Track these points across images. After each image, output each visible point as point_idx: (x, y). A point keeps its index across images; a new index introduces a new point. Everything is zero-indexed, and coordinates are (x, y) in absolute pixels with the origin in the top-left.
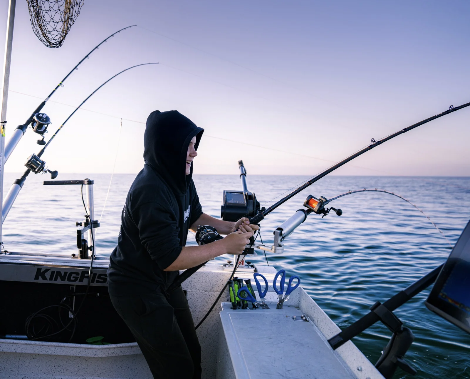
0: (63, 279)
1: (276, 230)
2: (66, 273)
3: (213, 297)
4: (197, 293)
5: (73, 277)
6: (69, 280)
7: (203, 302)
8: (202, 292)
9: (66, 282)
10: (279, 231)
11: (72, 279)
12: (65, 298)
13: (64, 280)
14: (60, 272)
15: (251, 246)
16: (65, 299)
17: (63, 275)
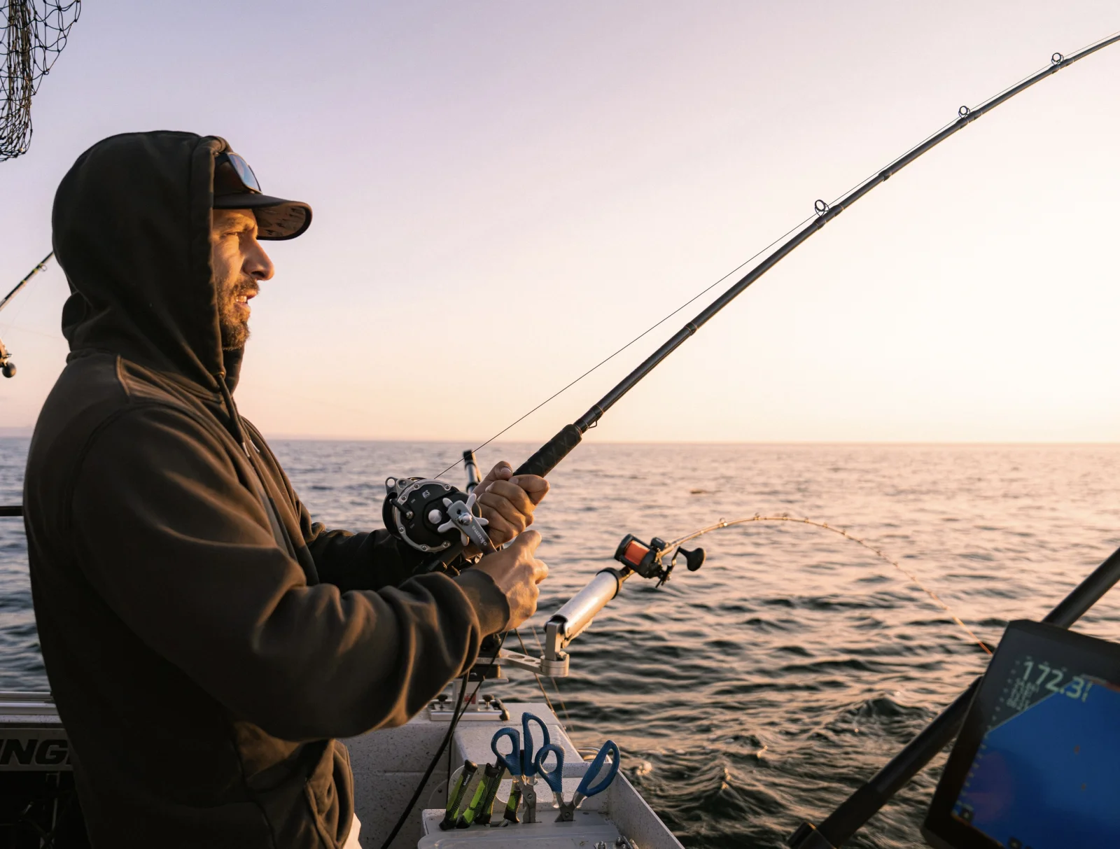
0: (24, 759)
1: (550, 621)
2: (32, 743)
3: (404, 786)
4: (365, 777)
5: (53, 753)
6: (41, 759)
7: (381, 799)
8: (379, 774)
9: (34, 766)
10: (558, 625)
11: (48, 756)
12: (29, 806)
13: (28, 762)
14: (17, 742)
15: (493, 661)
16: (30, 808)
17: (24, 748)
